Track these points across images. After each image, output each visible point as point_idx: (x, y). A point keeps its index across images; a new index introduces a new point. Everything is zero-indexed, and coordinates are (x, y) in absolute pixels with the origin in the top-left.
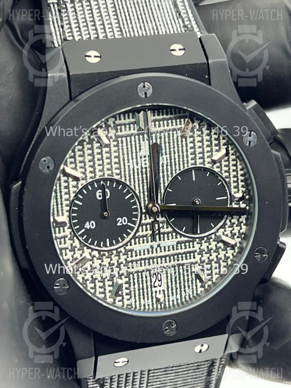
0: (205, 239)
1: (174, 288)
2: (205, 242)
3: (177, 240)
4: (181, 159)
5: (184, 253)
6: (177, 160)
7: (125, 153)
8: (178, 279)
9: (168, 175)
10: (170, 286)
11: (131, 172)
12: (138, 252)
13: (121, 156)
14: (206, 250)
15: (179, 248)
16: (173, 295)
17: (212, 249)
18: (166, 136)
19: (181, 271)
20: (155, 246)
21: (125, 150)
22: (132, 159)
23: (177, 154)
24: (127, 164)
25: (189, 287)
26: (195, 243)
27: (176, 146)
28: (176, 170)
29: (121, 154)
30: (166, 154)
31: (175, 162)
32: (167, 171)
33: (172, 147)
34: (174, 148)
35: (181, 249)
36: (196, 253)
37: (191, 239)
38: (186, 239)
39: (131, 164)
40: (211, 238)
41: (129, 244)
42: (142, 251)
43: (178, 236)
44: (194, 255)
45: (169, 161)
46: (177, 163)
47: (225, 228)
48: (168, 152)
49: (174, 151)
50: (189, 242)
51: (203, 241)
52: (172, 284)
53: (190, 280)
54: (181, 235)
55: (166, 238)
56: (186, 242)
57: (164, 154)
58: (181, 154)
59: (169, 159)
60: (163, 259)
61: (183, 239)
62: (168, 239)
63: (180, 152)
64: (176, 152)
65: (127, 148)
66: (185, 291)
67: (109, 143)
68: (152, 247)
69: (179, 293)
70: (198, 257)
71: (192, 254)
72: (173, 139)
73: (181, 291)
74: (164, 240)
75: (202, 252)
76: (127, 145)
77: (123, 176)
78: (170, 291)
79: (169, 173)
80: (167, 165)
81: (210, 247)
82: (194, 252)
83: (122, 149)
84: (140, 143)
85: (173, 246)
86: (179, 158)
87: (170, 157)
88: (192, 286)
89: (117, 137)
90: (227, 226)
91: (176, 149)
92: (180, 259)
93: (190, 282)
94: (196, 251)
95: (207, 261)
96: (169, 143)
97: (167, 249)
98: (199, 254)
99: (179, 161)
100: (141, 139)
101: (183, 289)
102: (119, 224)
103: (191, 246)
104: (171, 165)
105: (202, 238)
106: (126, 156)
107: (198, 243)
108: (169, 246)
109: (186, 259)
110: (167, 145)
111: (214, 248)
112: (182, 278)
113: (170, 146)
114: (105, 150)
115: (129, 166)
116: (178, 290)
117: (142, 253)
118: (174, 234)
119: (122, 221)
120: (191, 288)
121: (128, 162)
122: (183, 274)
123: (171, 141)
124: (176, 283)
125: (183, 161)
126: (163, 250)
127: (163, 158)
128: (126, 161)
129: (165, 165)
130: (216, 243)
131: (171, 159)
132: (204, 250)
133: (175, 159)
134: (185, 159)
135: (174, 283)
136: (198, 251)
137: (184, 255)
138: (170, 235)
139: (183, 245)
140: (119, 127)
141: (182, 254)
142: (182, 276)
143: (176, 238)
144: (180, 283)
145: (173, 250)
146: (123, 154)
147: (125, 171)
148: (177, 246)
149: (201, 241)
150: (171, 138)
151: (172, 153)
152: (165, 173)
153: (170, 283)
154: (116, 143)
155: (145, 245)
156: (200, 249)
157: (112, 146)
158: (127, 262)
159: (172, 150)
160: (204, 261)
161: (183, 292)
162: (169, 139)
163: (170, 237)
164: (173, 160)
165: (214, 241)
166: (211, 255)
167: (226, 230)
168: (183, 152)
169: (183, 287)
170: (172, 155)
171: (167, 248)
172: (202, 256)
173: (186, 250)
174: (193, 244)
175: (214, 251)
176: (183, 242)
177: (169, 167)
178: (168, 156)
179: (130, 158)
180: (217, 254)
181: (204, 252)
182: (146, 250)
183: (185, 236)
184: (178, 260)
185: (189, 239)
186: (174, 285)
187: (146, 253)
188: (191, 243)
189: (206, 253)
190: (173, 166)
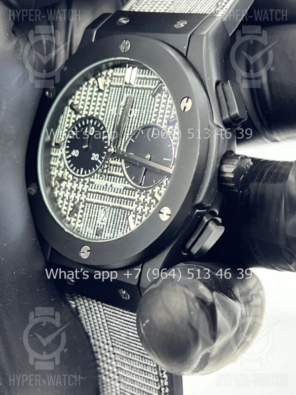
0: (144, 191)
1: (111, 227)
2: (143, 195)
3: (125, 185)
4: (147, 116)
5: (126, 199)
6: (144, 116)
7: (112, 100)
8: (116, 220)
9: (134, 127)
10: (109, 223)
11: (111, 117)
12: (97, 186)
13: (108, 102)
14: (142, 202)
15: (124, 193)
16: (108, 232)
17: (146, 203)
18: (142, 93)
19: (120, 213)
20: (109, 185)
21: (112, 98)
22: (115, 106)
23: (145, 111)
24: (110, 110)
25: (121, 230)
26: (136, 192)
27: (146, 103)
28: (141, 124)
29: (109, 100)
30: (138, 109)
31: (142, 116)
32: (135, 123)
33: (143, 103)
34: (145, 104)
35: (126, 194)
36: (134, 202)
37: (134, 188)
38: (131, 187)
39: (113, 110)
40: (149, 192)
41: (93, 177)
42: (99, 186)
43: (127, 182)
44: (132, 203)
45: (138, 115)
46: (143, 118)
47: (161, 187)
48: (139, 107)
49: (144, 107)
50: (132, 190)
51: (142, 193)
52: (110, 223)
53: (124, 224)
54: (129, 182)
55: (118, 181)
56: (131, 189)
57: (137, 108)
58: (148, 111)
59: (138, 113)
60: (111, 198)
61: (129, 186)
62: (119, 182)
63: (148, 109)
64: (145, 108)
65: (114, 97)
66: (117, 232)
67: (103, 89)
68: (106, 185)
69: (113, 232)
70: (135, 206)
71: (131, 202)
72: (146, 97)
73: (115, 231)
74: (116, 182)
75: (139, 202)
76: (115, 94)
77: (105, 119)
78: (108, 228)
79: (136, 125)
80: (136, 118)
81: (146, 200)
82: (133, 200)
83: (111, 97)
84: (123, 95)
85: (121, 189)
86: (146, 114)
87: (140, 111)
88: (124, 230)
89: (111, 85)
90: (163, 186)
91: (146, 106)
92: (122, 202)
93: (123, 226)
94: (135, 200)
95: (140, 212)
96: (143, 99)
97: (116, 191)
98: (136, 203)
99: (145, 117)
100: (125, 92)
101: (116, 230)
102: (92, 159)
103: (133, 194)
104: (139, 119)
105: (142, 190)
106: (111, 103)
107: (138, 193)
108: (118, 189)
109: (126, 204)
110: (141, 100)
111: (148, 203)
112: (119, 220)
113: (142, 102)
114: (100, 94)
115: (111, 112)
116: (113, 230)
117: (99, 188)
118: (124, 179)
119: (95, 157)
120: (122, 231)
121: (112, 109)
122: (121, 217)
123: (144, 98)
124: (113, 223)
125: (148, 117)
126: (113, 190)
127: (135, 111)
128: (110, 107)
129: (134, 118)
130: (151, 198)
131: (140, 114)
132: (141, 202)
133: (143, 114)
134: (150, 116)
135: (112, 222)
136: (136, 200)
137: (126, 201)
138: (121, 179)
139: (128, 191)
140: (114, 78)
141: (125, 199)
142: (119, 218)
143: (125, 183)
144: (116, 224)
145: (120, 193)
146: (110, 101)
147: (107, 115)
148: (123, 191)
149: (141, 192)
150: (145, 95)
151: (142, 108)
152: (133, 125)
153: (109, 221)
154: (108, 91)
155: (103, 182)
156: (138, 199)
157: (105, 92)
158: (88, 192)
159: (143, 106)
160: (138, 212)
161: (116, 233)
162: (143, 96)
163: (121, 181)
164: (141, 115)
165: (150, 195)
166: (144, 208)
167: (162, 189)
168: (150, 110)
169: (117, 228)
170: (142, 110)
171: (116, 189)
172: (138, 206)
173: (128, 197)
174: (134, 193)
175: (148, 206)
176: (128, 189)
177: (137, 120)
178: (139, 110)
179: (114, 105)
180: (149, 208)
181: (140, 203)
182: (102, 187)
183: (131, 184)
184: (120, 203)
185: (133, 187)
186: (112, 224)
187: (102, 188)
188: (133, 192)
189: (141, 205)
190: (140, 120)
